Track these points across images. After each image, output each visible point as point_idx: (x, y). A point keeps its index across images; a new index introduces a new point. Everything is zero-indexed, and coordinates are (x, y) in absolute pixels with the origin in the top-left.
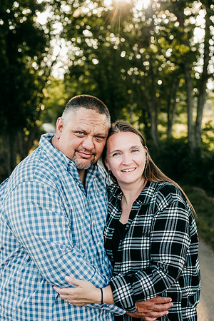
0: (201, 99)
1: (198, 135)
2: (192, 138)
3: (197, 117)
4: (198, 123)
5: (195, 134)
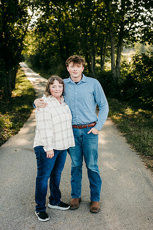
0: (119, 48)
2: (114, 72)
5: (116, 69)
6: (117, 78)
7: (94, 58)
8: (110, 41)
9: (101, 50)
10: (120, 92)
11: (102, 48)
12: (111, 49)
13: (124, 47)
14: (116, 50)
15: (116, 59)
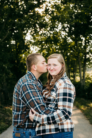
0: (84, 68)
1: (84, 81)
2: (82, 82)
3: (83, 74)
4: (84, 77)
5: (83, 80)
6: (83, 86)
7: (70, 74)
8: (79, 64)
9: (74, 70)
10: (85, 94)
11: (74, 68)
12: (79, 69)
13: (87, 68)
14: (82, 69)
15: (82, 75)
